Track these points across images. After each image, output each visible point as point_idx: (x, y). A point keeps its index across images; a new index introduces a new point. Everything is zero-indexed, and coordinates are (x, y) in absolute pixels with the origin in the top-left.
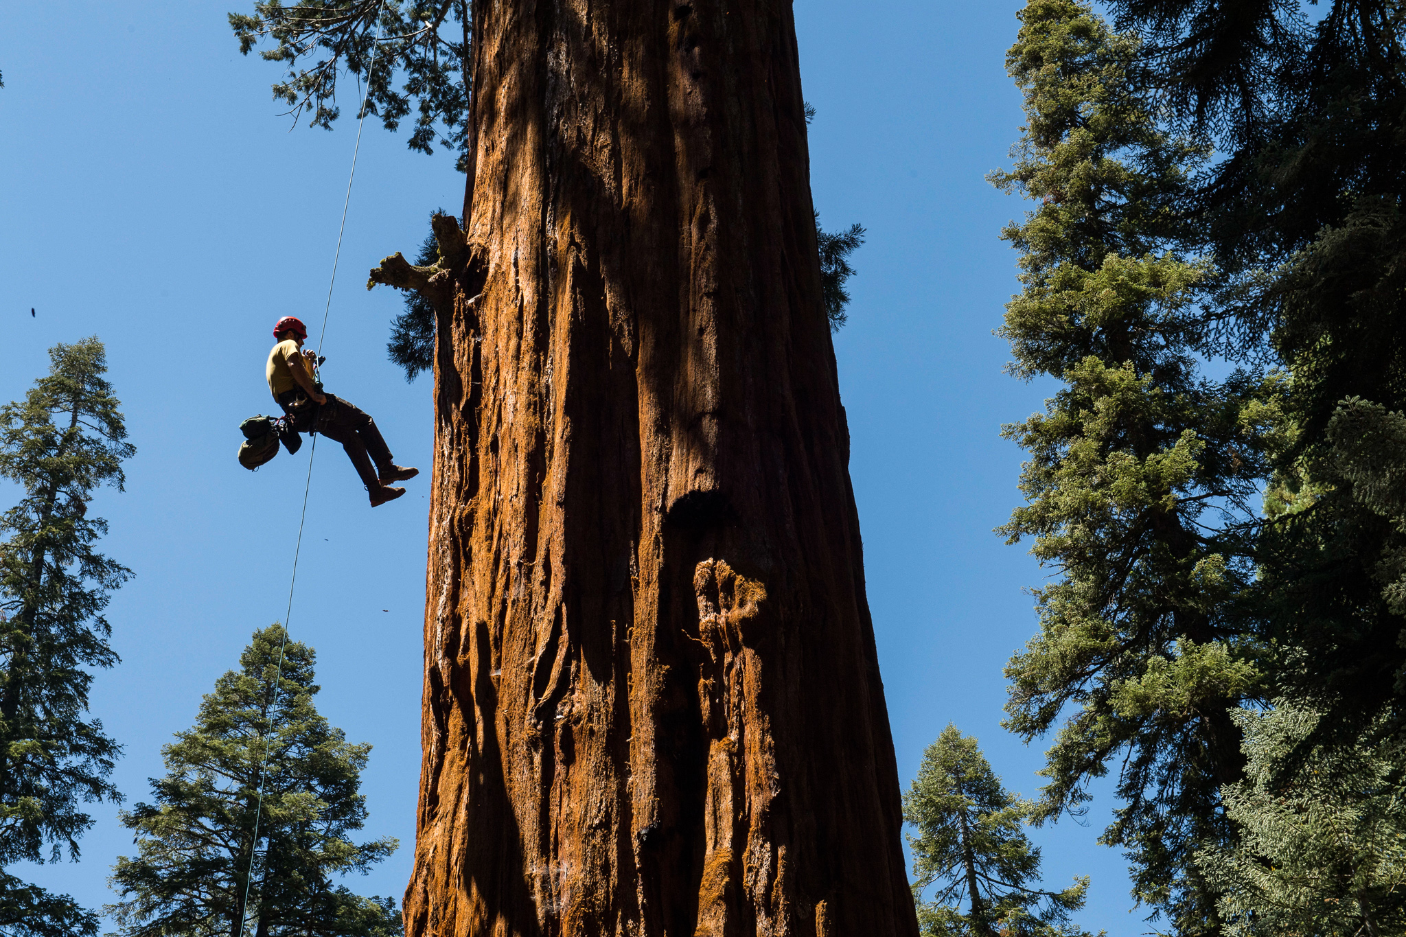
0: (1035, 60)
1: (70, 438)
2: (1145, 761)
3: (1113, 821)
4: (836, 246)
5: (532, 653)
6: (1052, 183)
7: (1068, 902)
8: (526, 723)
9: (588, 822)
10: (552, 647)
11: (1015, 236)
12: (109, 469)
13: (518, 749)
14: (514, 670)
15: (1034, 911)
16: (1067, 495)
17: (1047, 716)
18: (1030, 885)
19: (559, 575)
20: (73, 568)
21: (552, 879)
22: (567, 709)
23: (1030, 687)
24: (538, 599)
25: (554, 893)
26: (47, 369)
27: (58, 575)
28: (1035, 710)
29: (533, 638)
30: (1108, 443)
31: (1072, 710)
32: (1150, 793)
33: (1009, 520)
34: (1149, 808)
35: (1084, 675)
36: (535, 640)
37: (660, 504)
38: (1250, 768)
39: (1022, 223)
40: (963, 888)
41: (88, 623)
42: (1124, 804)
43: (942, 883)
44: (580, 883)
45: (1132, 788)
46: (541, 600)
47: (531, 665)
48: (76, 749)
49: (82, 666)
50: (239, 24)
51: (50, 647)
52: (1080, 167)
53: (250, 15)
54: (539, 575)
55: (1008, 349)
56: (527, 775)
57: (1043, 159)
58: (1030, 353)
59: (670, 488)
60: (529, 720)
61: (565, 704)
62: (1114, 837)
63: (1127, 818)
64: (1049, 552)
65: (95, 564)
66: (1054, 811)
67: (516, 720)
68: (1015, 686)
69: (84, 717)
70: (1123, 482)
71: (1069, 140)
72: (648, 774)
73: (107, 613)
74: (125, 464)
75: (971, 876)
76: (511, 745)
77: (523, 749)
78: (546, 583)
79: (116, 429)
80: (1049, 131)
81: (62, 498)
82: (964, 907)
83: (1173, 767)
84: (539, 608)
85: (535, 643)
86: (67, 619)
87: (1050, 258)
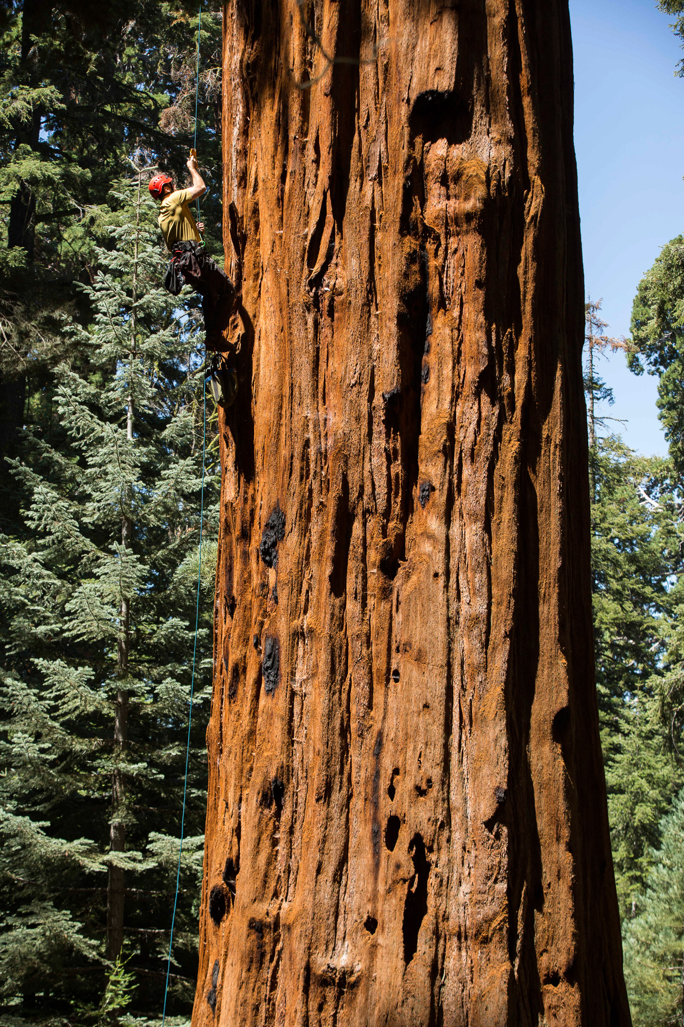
5: (306, 224)
8: (302, 289)
9: (347, 381)
10: (321, 224)
13: (296, 308)
14: (292, 237)
19: (326, 164)
21: (322, 422)
22: (332, 283)
24: (310, 176)
25: (323, 434)
29: (306, 210)
36: (308, 213)
37: (406, 96)
44: (341, 431)
46: (313, 178)
47: (306, 236)
54: (311, 154)
56: (303, 334)
59: (415, 80)
60: (304, 287)
61: (330, 278)
67: (294, 283)
72: (391, 346)
76: (290, 303)
77: (299, 309)
78: (317, 161)
84: (311, 184)
85: (308, 214)
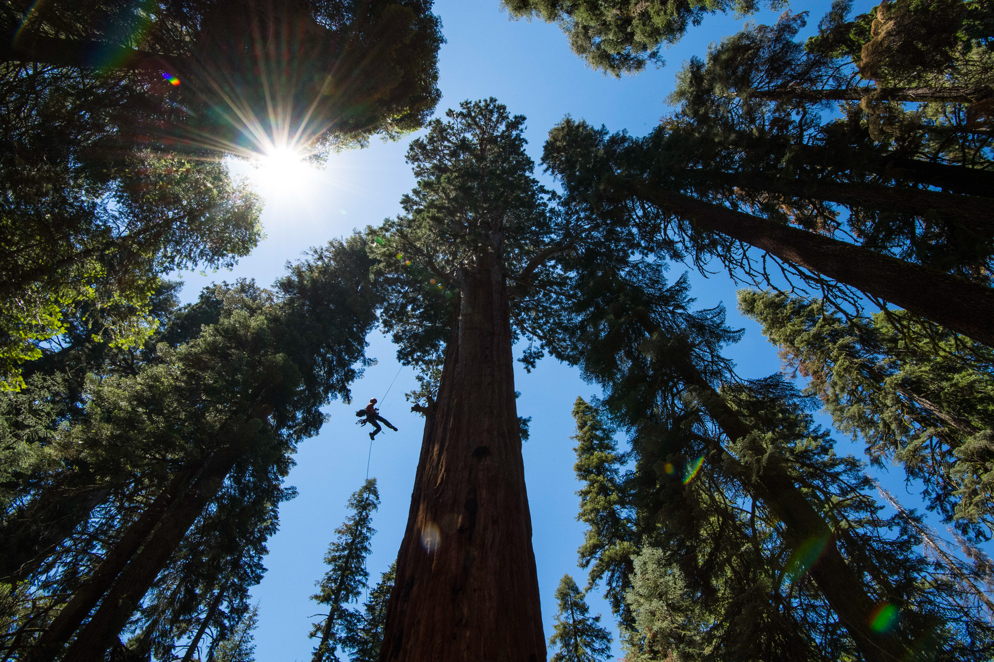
0: (577, 413)
1: (367, 499)
2: (612, 576)
3: (605, 592)
4: (525, 422)
6: (582, 438)
7: (597, 619)
11: (575, 449)
12: (375, 506)
15: (589, 623)
16: (589, 507)
17: (588, 562)
18: (587, 615)
20: (364, 531)
23: (583, 556)
26: (364, 484)
27: (361, 532)
28: (584, 562)
30: (598, 494)
31: (594, 562)
32: (614, 585)
33: (577, 515)
34: (614, 589)
35: (595, 553)
38: (636, 570)
39: (577, 447)
40: (570, 616)
41: (366, 544)
42: (608, 588)
43: (565, 615)
45: (609, 584)
48: (360, 575)
49: (364, 554)
50: (406, 395)
51: (357, 549)
52: (588, 434)
53: (409, 393)
55: (575, 473)
57: (580, 433)
58: (579, 475)
62: (606, 597)
63: (609, 592)
64: (586, 521)
65: (369, 529)
66: (590, 588)
68: (580, 555)
69: (363, 567)
70: (602, 503)
71: (586, 429)
73: (371, 541)
74: (378, 506)
75: (572, 613)
79: (378, 498)
80: (581, 427)
81: (364, 514)
82: (571, 622)
83: (619, 577)
86: (362, 542)
87: (583, 454)
